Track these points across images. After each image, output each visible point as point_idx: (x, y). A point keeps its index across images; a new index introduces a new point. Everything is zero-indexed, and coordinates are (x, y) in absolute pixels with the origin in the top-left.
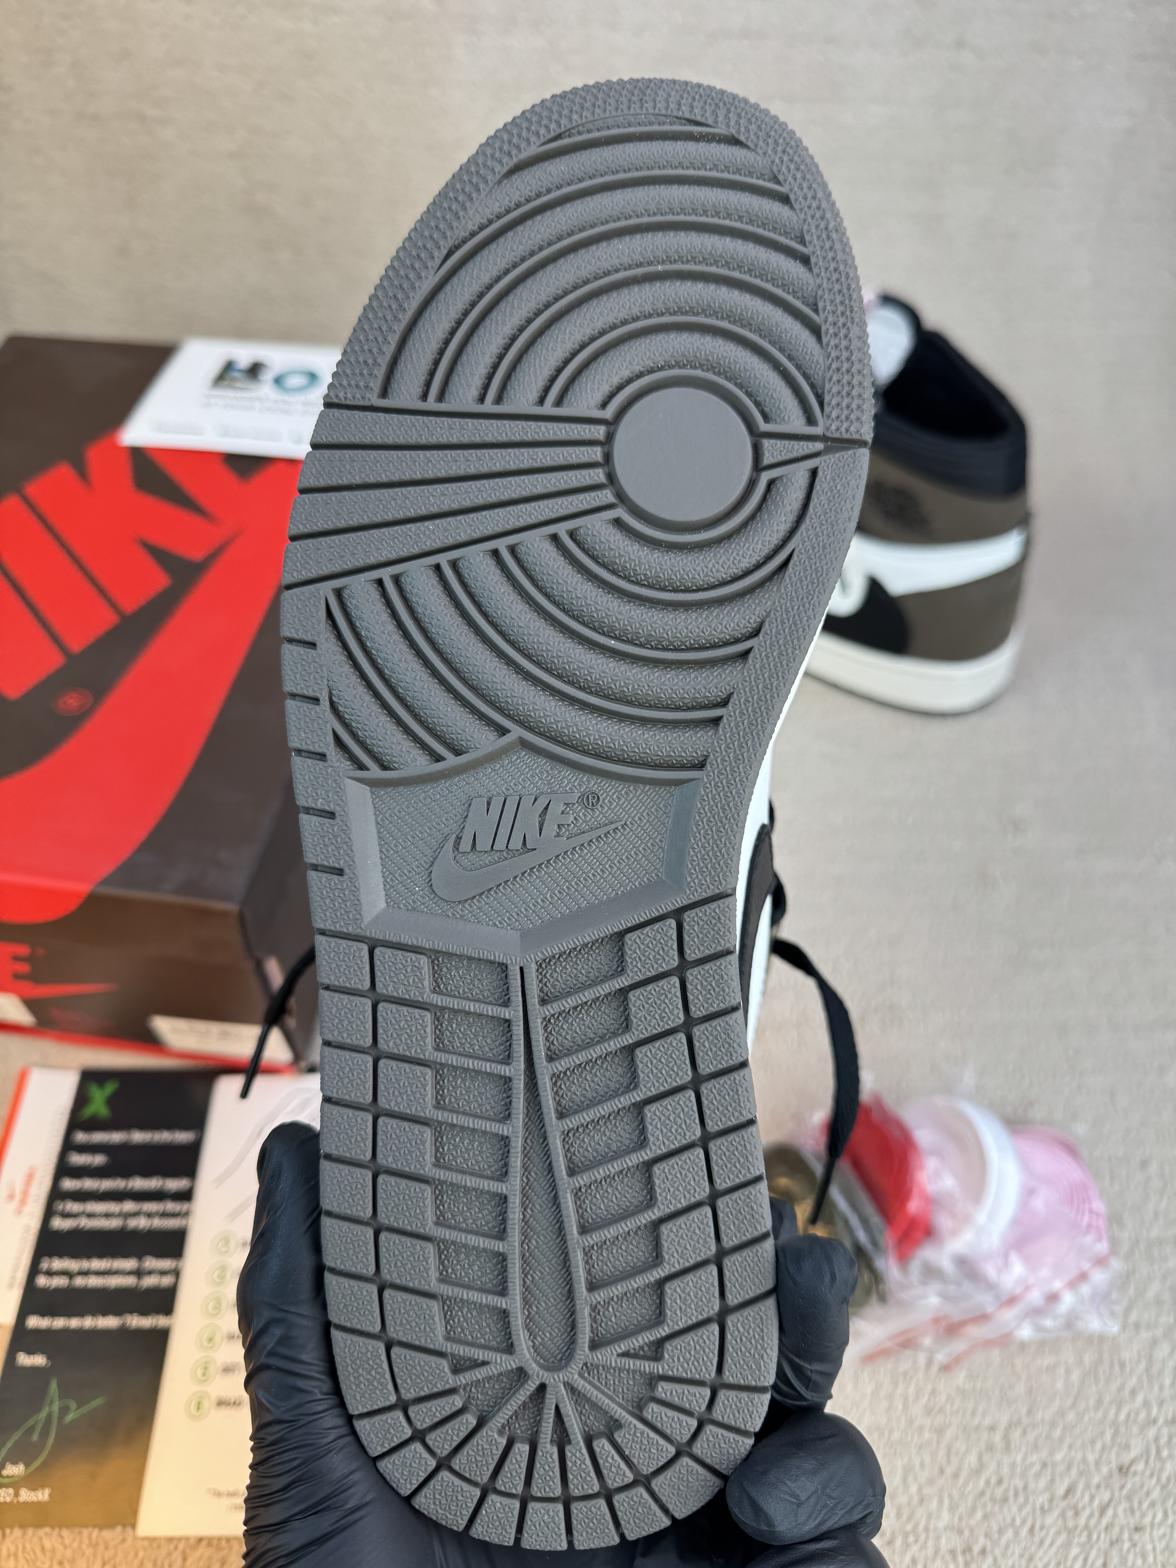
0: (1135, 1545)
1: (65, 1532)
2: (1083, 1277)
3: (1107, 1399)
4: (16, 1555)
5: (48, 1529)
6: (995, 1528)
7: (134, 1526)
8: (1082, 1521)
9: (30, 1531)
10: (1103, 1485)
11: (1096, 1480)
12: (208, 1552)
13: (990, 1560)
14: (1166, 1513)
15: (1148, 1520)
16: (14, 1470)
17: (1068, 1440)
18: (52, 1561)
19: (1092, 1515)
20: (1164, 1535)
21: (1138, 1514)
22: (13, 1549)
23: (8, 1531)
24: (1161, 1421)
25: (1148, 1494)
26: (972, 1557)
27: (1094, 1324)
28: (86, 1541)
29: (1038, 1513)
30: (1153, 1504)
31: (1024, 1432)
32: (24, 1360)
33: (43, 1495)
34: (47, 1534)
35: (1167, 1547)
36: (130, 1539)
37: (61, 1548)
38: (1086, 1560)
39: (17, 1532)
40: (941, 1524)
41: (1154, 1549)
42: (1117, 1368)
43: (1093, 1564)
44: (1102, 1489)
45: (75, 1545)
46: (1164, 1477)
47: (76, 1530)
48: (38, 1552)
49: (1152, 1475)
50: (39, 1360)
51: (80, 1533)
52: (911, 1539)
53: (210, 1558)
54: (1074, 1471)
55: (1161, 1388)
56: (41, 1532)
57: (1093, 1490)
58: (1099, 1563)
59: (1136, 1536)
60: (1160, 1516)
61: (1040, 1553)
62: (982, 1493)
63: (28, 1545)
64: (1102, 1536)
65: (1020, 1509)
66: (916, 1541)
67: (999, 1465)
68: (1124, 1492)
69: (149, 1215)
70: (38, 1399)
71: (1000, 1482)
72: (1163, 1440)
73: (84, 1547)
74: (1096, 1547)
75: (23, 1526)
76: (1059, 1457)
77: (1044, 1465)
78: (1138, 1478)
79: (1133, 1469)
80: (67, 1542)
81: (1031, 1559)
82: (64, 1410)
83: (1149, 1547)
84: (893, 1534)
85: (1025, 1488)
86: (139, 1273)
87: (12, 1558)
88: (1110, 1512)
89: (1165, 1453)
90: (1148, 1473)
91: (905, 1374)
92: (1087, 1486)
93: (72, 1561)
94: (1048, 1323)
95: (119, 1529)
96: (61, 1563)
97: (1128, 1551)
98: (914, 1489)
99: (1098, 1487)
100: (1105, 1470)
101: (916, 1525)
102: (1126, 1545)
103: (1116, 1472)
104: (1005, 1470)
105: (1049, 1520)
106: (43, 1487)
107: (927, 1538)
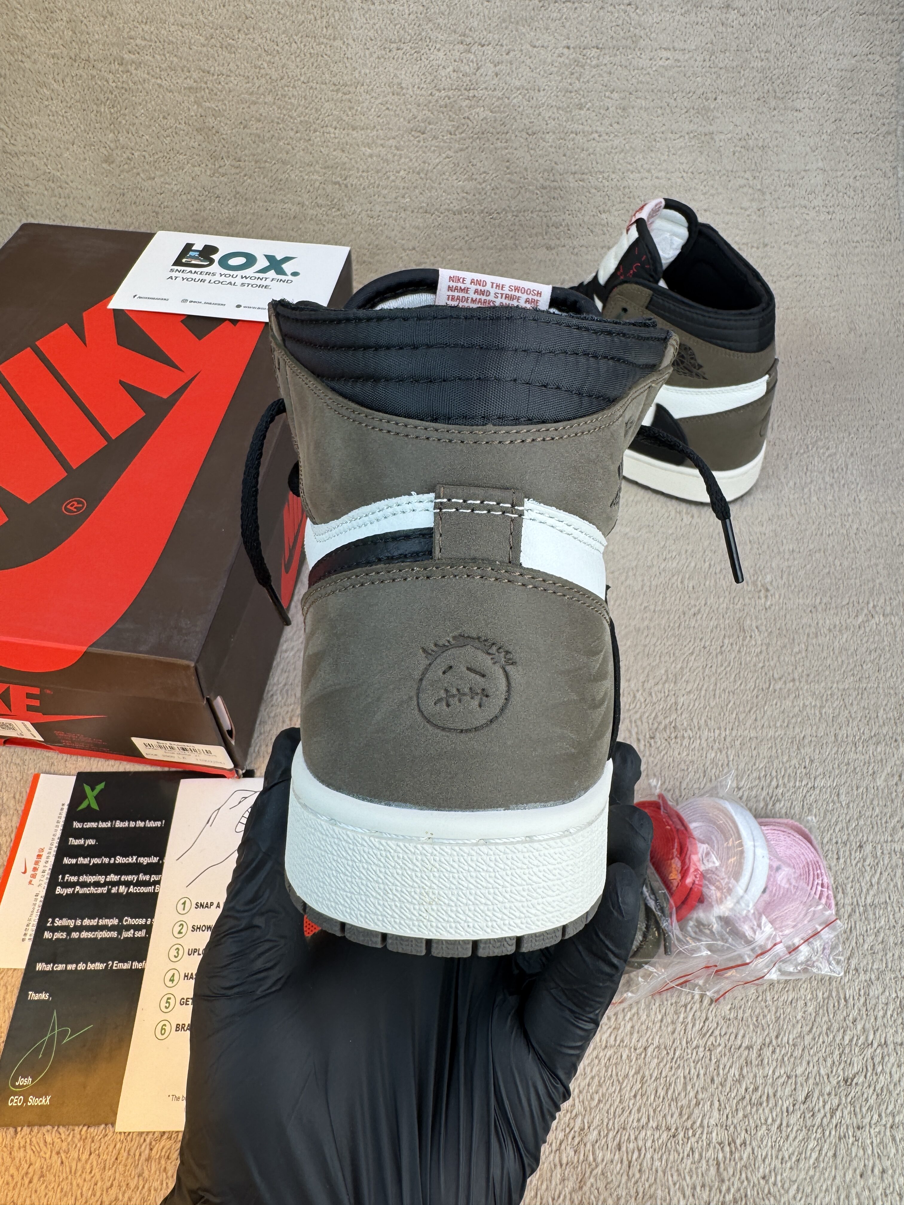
0: (857, 1140)
1: (62, 1129)
2: (816, 934)
3: (835, 1026)
4: (25, 1147)
5: (49, 1127)
6: (753, 1126)
7: (113, 1124)
8: (818, 1121)
9: (36, 1129)
10: (833, 1093)
11: (828, 1089)
12: (169, 1143)
13: (749, 1149)
14: (880, 1115)
15: (867, 1120)
16: (24, 1081)
17: (806, 1057)
18: (51, 1152)
19: (825, 1116)
20: (879, 1133)
21: (859, 1116)
22: (22, 1144)
23: (19, 1129)
24: (875, 1045)
25: (867, 1100)
26: (736, 1148)
27: (825, 970)
28: (78, 1136)
29: (785, 1114)
30: (870, 1109)
31: (774, 1052)
32: (33, 996)
33: (45, 1101)
34: (48, 1131)
35: (882, 1142)
36: (110, 1134)
37: (59, 1140)
38: (820, 1150)
39: (26, 1130)
40: (712, 1122)
41: (872, 1143)
42: (842, 1002)
43: (826, 1155)
44: (833, 1096)
45: (70, 1139)
46: (878, 1087)
47: (71, 1127)
48: (42, 1144)
49: (869, 1086)
50: (44, 996)
51: (74, 1130)
52: (690, 1133)
53: (170, 1148)
54: (811, 1081)
55: (876, 1019)
56: (44, 1129)
57: (826, 1097)
58: (831, 1154)
59: (858, 1133)
60: (876, 1117)
61: (787, 1145)
62: (743, 1098)
63: (34, 1139)
64: (833, 1133)
65: (771, 1111)
66: (694, 1135)
67: (755, 1076)
68: (849, 1099)
69: (127, 884)
70: (42, 1026)
71: (756, 1089)
72: (877, 1059)
73: (76, 1140)
74: (828, 1141)
75: (30, 1125)
76: (799, 1071)
77: (789, 1077)
78: (859, 1088)
79: (855, 1081)
80: (63, 1137)
81: (780, 1150)
82: (62, 1035)
83: (869, 1142)
84: (676, 1129)
85: (775, 1096)
86: (119, 929)
87: (22, 1150)
88: (838, 1114)
89: (879, 1069)
90: (866, 1085)
91: (685, 1006)
92: (821, 1094)
93: (67, 1152)
94: (791, 969)
95: (103, 1126)
96: (58, 1153)
97: (853, 1144)
98: (692, 1094)
99: (829, 1094)
100: (834, 1082)
101: (694, 1123)
102: (851, 1140)
103: (842, 1084)
104: (760, 1081)
105: (793, 1120)
106: (46, 1095)
107: (702, 1133)
